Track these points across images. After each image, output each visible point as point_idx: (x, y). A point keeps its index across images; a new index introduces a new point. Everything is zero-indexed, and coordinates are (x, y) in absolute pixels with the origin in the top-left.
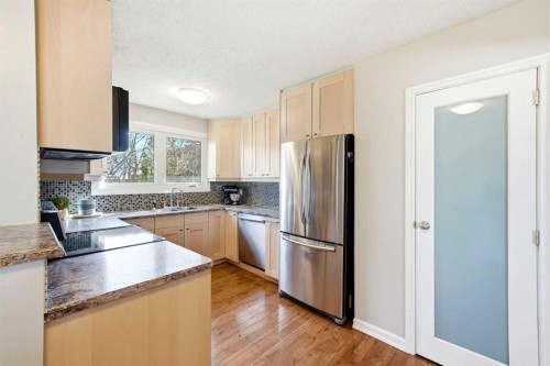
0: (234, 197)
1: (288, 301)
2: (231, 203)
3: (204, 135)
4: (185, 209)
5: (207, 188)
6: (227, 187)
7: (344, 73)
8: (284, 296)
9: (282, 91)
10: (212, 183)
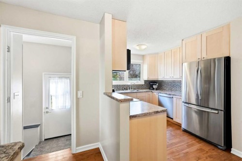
0: (154, 87)
1: (188, 134)
2: (153, 89)
3: (142, 61)
4: (136, 91)
5: (143, 83)
6: (151, 82)
7: (223, 27)
8: (185, 131)
9: (183, 40)
10: (145, 81)
